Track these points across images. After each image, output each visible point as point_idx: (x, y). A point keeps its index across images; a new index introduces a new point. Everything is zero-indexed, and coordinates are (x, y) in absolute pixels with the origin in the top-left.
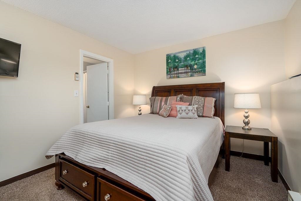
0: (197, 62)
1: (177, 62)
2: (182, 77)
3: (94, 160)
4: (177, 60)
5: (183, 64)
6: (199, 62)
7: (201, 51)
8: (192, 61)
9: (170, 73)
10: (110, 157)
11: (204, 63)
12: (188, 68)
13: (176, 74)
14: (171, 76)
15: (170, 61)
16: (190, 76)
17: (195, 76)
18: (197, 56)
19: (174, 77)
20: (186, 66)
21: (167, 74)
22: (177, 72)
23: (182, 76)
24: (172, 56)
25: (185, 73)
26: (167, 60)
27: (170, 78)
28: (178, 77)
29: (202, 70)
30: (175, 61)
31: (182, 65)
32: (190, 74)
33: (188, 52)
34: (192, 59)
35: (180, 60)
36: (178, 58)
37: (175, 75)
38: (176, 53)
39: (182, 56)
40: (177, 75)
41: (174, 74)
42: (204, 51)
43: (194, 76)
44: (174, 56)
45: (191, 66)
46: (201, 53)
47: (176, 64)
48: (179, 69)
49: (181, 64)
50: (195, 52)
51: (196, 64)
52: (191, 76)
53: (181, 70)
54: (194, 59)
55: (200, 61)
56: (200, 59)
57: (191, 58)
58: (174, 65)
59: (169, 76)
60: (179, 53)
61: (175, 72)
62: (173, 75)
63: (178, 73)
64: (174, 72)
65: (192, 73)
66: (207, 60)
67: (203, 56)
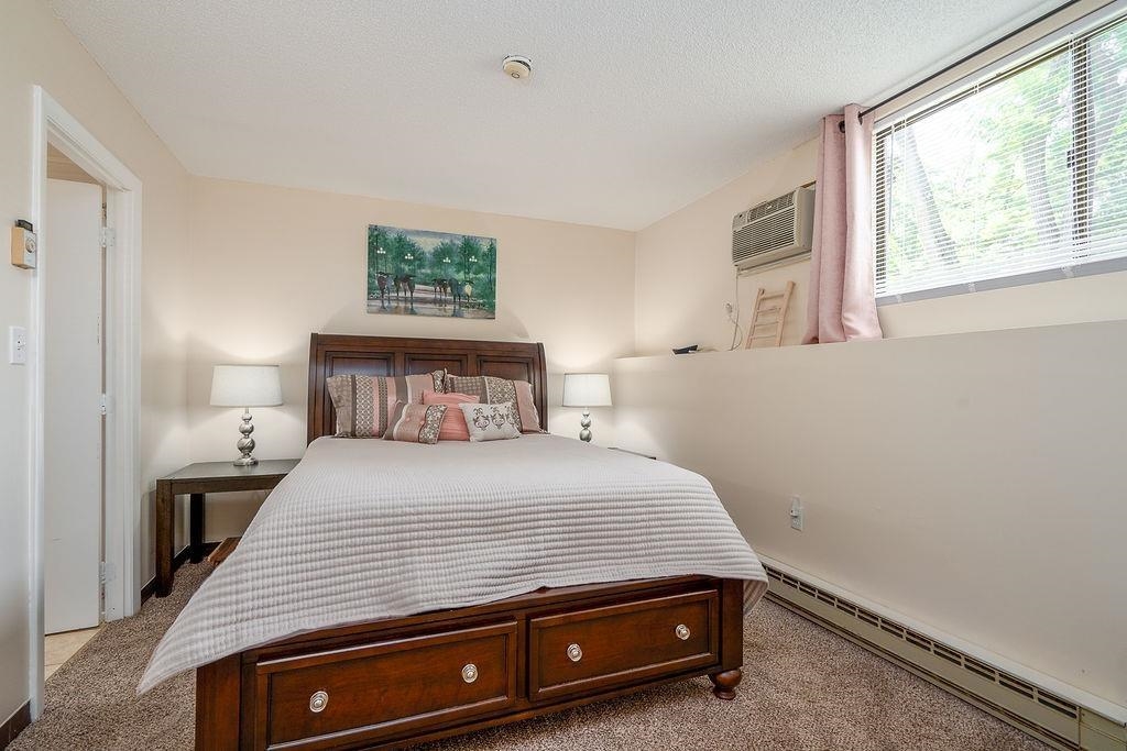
0: (472, 275)
1: (409, 262)
2: (424, 315)
3: (498, 580)
4: (409, 257)
5: (429, 271)
6: (478, 279)
7: (485, 248)
8: (458, 272)
9: (383, 293)
10: (543, 553)
11: (492, 282)
12: (445, 291)
13: (406, 300)
14: (386, 304)
15: (381, 251)
16: (451, 313)
17: (466, 315)
18: (473, 259)
19: (396, 311)
20: (441, 283)
21: (369, 294)
22: (409, 294)
23: (424, 311)
24: (392, 236)
25: (434, 301)
26: (372, 248)
27: (383, 310)
28: (412, 312)
29: (485, 303)
30: (400, 256)
31: (427, 275)
32: (450, 307)
33: (447, 241)
34: (460, 264)
35: (419, 258)
36: (412, 248)
37: (402, 305)
38: (408, 232)
39: (428, 246)
40: (409, 305)
41: (397, 299)
42: (492, 250)
43: (462, 317)
44: (400, 240)
45: (456, 287)
46: (485, 254)
47: (407, 268)
48: (417, 286)
49: (423, 271)
50: (469, 247)
51: (471, 282)
52: (455, 315)
53: (421, 291)
54: (464, 266)
55: (482, 275)
56: (481, 270)
57: (457, 260)
58: (399, 270)
59: (379, 303)
60: (418, 233)
61: (402, 294)
62: (394, 304)
63: (412, 300)
64: (397, 291)
65: (457, 307)
66: (500, 275)
67: (488, 263)
